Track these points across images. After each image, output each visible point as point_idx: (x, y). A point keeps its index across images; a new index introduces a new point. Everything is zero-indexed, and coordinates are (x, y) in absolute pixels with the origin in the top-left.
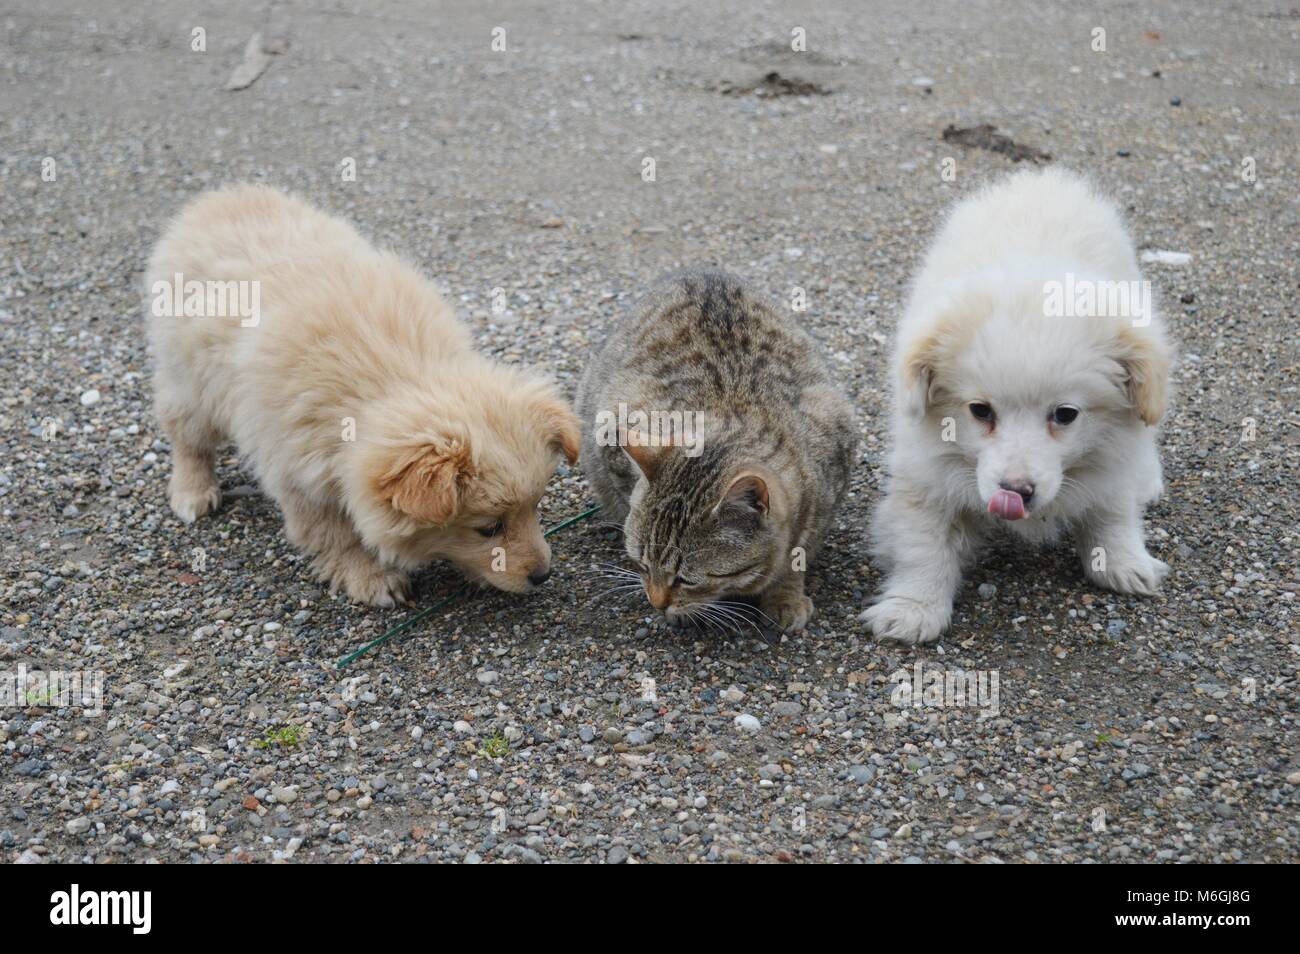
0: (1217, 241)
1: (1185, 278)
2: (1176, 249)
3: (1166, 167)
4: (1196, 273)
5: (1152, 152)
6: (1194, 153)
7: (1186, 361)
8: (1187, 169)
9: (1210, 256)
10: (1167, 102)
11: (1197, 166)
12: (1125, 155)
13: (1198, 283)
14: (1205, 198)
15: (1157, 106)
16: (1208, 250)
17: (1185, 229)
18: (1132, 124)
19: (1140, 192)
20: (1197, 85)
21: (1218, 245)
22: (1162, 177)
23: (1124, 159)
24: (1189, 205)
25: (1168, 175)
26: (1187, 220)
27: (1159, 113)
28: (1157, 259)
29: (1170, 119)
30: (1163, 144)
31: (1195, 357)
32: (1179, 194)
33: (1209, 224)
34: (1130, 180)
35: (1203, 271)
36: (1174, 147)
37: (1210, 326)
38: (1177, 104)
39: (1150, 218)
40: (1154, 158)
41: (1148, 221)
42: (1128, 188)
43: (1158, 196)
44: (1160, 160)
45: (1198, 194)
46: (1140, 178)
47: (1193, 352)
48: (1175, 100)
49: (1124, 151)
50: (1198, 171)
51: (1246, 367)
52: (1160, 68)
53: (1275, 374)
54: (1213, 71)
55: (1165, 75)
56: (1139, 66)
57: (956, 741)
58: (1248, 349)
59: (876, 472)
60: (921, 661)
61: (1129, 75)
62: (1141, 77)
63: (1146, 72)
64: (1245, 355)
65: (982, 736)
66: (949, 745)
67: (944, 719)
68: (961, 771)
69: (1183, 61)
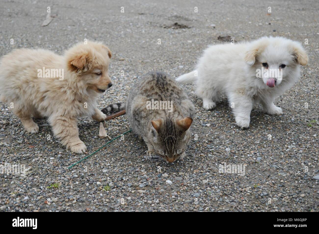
10: (272, 31)
15: (270, 31)
20: (280, 26)
27: (270, 33)
29: (273, 35)
38: (275, 31)
51: (291, 95)
52: (271, 22)
53: (298, 97)
54: (283, 23)
55: (272, 24)
56: (265, 22)
57: (220, 187)
58: (292, 91)
59: (201, 121)
60: (212, 167)
61: (263, 24)
62: (266, 24)
63: (267, 23)
64: (291, 92)
65: (227, 185)
66: (218, 188)
67: (217, 181)
68: (221, 194)
69: (276, 21)
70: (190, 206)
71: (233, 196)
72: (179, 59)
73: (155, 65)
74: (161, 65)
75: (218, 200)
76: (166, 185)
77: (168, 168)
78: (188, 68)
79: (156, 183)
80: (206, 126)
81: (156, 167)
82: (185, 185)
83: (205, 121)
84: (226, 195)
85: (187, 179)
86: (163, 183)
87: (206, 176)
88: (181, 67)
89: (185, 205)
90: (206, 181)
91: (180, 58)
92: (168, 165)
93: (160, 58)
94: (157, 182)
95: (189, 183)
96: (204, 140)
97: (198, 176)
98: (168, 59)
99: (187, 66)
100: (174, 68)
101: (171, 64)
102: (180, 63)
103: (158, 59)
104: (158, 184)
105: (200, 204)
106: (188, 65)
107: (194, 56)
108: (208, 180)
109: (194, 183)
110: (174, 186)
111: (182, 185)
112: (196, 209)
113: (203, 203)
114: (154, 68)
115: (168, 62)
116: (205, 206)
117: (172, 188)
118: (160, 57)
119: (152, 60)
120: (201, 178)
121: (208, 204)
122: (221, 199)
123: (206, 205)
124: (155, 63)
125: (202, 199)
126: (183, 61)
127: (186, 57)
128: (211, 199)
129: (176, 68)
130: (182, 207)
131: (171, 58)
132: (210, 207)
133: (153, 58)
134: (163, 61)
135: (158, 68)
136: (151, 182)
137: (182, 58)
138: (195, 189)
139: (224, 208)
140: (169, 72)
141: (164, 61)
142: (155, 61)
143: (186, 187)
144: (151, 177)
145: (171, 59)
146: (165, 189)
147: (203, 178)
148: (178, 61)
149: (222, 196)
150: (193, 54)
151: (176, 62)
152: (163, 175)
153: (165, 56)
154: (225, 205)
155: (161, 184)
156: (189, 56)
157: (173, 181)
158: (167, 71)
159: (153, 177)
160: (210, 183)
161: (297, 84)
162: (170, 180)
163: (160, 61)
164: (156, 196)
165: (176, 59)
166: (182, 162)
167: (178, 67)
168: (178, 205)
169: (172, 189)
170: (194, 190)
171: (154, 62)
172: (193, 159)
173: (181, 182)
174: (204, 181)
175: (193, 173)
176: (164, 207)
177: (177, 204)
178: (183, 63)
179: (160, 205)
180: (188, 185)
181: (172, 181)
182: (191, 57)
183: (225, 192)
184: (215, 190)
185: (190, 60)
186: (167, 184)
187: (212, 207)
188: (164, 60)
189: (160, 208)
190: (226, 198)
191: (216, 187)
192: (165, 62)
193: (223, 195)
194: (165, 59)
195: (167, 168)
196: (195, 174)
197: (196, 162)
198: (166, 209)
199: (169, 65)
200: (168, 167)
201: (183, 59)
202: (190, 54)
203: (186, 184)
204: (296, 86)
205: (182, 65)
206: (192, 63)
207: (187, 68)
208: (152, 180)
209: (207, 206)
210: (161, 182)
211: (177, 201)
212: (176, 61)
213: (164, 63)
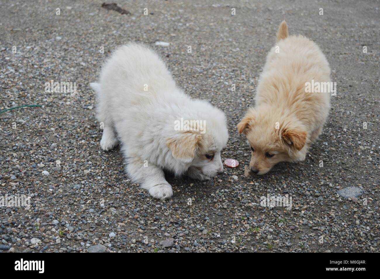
0: (176, 40)
1: (167, 50)
2: (165, 42)
3: (163, 18)
4: (170, 48)
6: (171, 15)
8: (169, 19)
9: (174, 44)
11: (171, 18)
13: (171, 51)
14: (173, 27)
16: (174, 42)
17: (168, 36)
18: (154, 5)
19: (156, 25)
22: (162, 21)
23: (152, 15)
24: (169, 29)
25: (164, 20)
26: (169, 33)
27: (162, 2)
28: (160, 44)
29: (165, 4)
30: (163, 11)
32: (166, 26)
33: (174, 35)
34: (153, 21)
35: (172, 48)
36: (166, 13)
40: (160, 15)
41: (158, 33)
42: (153, 24)
43: (161, 26)
44: (162, 16)
45: (172, 26)
46: (156, 21)
49: (152, 13)
50: (171, 20)
57: (103, 177)
59: (82, 102)
60: (94, 156)
65: (111, 176)
66: (102, 178)
67: (100, 171)
68: (104, 185)
70: (70, 200)
71: (118, 187)
72: (56, 29)
73: (27, 35)
74: (35, 35)
75: (101, 192)
76: (42, 177)
77: (44, 157)
78: (68, 40)
79: (30, 173)
80: (88, 109)
81: (30, 156)
82: (64, 177)
83: (87, 103)
84: (110, 186)
85: (66, 169)
86: (39, 175)
87: (88, 165)
88: (59, 38)
89: (64, 198)
90: (88, 171)
91: (57, 27)
92: (44, 154)
93: (33, 27)
94: (32, 173)
95: (68, 174)
96: (86, 125)
97: (79, 166)
98: (42, 28)
99: (65, 38)
100: (51, 40)
101: (47, 35)
102: (57, 34)
103: (31, 28)
104: (33, 176)
105: (81, 197)
106: (67, 37)
107: (73, 25)
108: (90, 170)
109: (74, 174)
110: (51, 177)
111: (60, 176)
112: (77, 202)
113: (84, 196)
114: (27, 38)
115: (43, 31)
116: (87, 199)
117: (50, 179)
118: (33, 25)
119: (24, 28)
120: (82, 168)
121: (90, 196)
122: (104, 191)
123: (87, 197)
124: (28, 33)
125: (84, 191)
126: (61, 32)
127: (65, 27)
128: (94, 191)
129: (53, 39)
130: (61, 200)
131: (47, 26)
132: (92, 199)
133: (25, 26)
134: (36, 30)
135: (31, 38)
136: (25, 173)
137: (59, 28)
138: (76, 181)
139: (107, 201)
140: (45, 44)
141: (38, 31)
142: (27, 30)
143: (65, 178)
144: (24, 168)
145: (47, 28)
146: (41, 181)
147: (85, 168)
148: (55, 31)
149: (105, 188)
150: (73, 24)
151: (52, 33)
152: (38, 165)
153: (39, 24)
154: (109, 197)
155: (36, 175)
156: (68, 25)
157: (51, 172)
158: (42, 43)
159: (26, 167)
160: (93, 173)
162: (47, 171)
163: (33, 30)
164: (31, 189)
165: (52, 28)
166: (60, 150)
167: (55, 38)
168: (57, 198)
169: (49, 181)
170: (74, 182)
171: (26, 32)
172: (73, 147)
173: (59, 172)
174: (85, 171)
175: (73, 162)
176: (40, 201)
177: (55, 197)
178: (61, 33)
179: (36, 199)
180: (68, 175)
181: (49, 172)
182: (70, 26)
183: (109, 183)
184: (98, 181)
185: (69, 30)
186: (43, 175)
187: (94, 200)
188: (38, 29)
189: (36, 202)
190: (110, 189)
191: (99, 178)
192: (40, 32)
193: (107, 187)
194: (40, 28)
195: (42, 157)
196: (75, 164)
197: (76, 150)
198: (42, 203)
199: (44, 35)
200: (44, 155)
201: (61, 29)
202: (69, 24)
203: (65, 174)
205: (59, 36)
206: (72, 34)
207: (66, 39)
208: (25, 171)
209: (89, 199)
210: (37, 173)
211: (55, 194)
212: (53, 31)
213: (38, 33)
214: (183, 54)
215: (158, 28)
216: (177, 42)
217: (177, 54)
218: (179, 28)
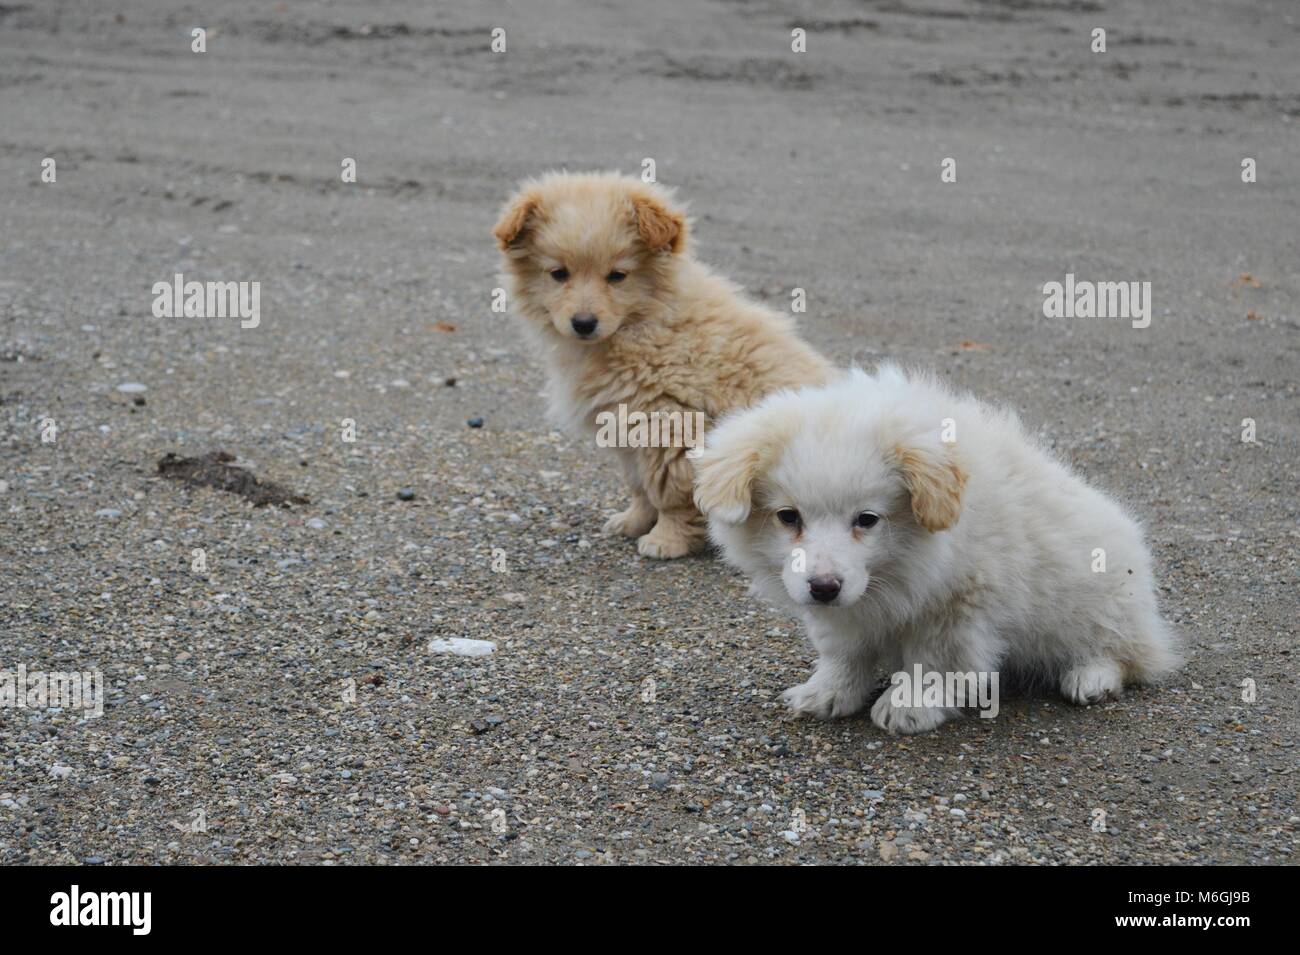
0: (529, 623)
1: (486, 675)
2: (475, 635)
3: (462, 515)
4: (501, 668)
5: (445, 495)
6: (500, 496)
7: (487, 797)
8: (490, 518)
9: (520, 643)
10: (464, 423)
11: (503, 514)
12: (409, 498)
13: (504, 683)
14: (514, 560)
15: (452, 427)
16: (518, 634)
17: (487, 604)
18: (417, 452)
19: (428, 551)
20: (504, 399)
21: (531, 627)
22: (457, 530)
23: (407, 503)
25: (465, 528)
26: (490, 592)
27: (454, 437)
28: (450, 648)
29: (469, 447)
30: (459, 482)
31: (499, 791)
32: (480, 554)
33: (521, 597)
34: (414, 534)
35: (510, 665)
36: (475, 488)
37: (520, 744)
38: (477, 425)
39: (442, 587)
40: (447, 502)
42: (410, 546)
43: (451, 558)
44: (455, 505)
46: (427, 531)
47: (496, 784)
48: (475, 419)
49: (407, 492)
50: (504, 520)
51: (567, 803)
52: (456, 374)
53: (605, 813)
54: (525, 379)
55: (460, 384)
56: (428, 371)
58: (569, 777)
61: (414, 383)
62: (431, 386)
63: (437, 380)
64: (565, 786)
69: (485, 363)
161: (599, 733)
204: (592, 748)
214: (567, 695)
215: (439, 566)
216: (537, 634)
217: (534, 697)
218: (542, 560)
